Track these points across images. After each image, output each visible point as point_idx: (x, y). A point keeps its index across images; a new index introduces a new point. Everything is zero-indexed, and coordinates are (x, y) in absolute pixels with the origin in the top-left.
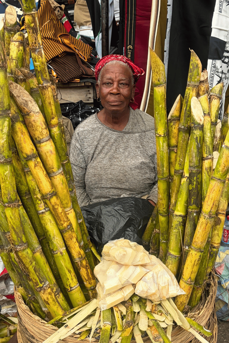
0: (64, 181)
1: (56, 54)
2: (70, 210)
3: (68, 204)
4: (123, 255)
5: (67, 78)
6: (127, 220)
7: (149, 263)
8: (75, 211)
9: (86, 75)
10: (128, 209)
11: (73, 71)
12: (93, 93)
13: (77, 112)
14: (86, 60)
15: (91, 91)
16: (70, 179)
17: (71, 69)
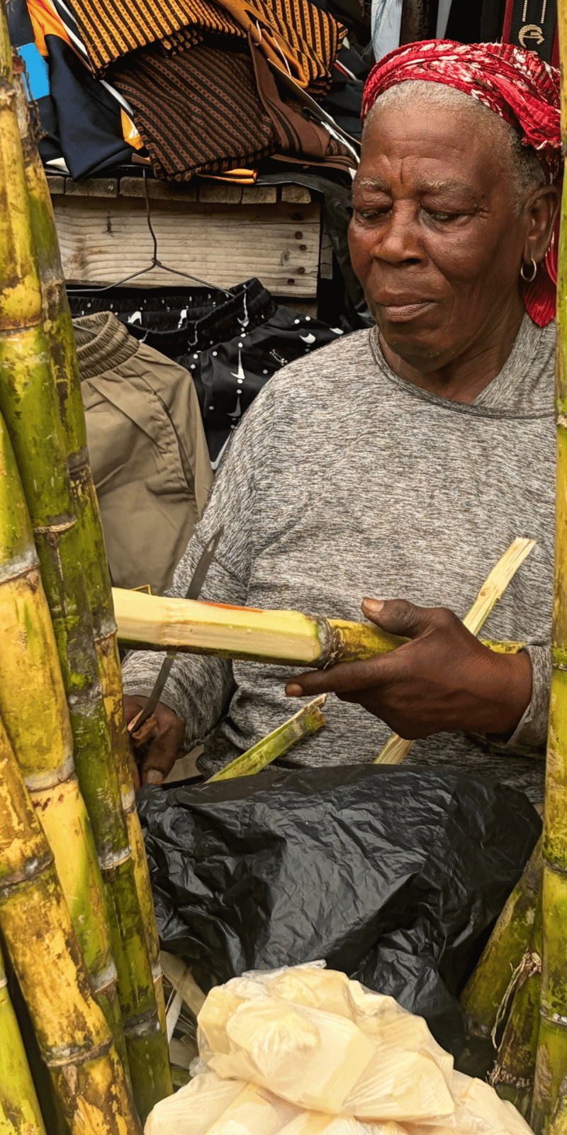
0: (36, 625)
1: (147, 31)
2: (53, 787)
3: (49, 750)
4: (298, 1048)
5: (188, 159)
6: (394, 888)
7: (444, 1117)
8: (86, 794)
9: (292, 151)
10: (410, 831)
11: (228, 126)
12: (316, 249)
13: (228, 339)
14: (301, 84)
15: (312, 239)
16: (80, 623)
17: (216, 115)
